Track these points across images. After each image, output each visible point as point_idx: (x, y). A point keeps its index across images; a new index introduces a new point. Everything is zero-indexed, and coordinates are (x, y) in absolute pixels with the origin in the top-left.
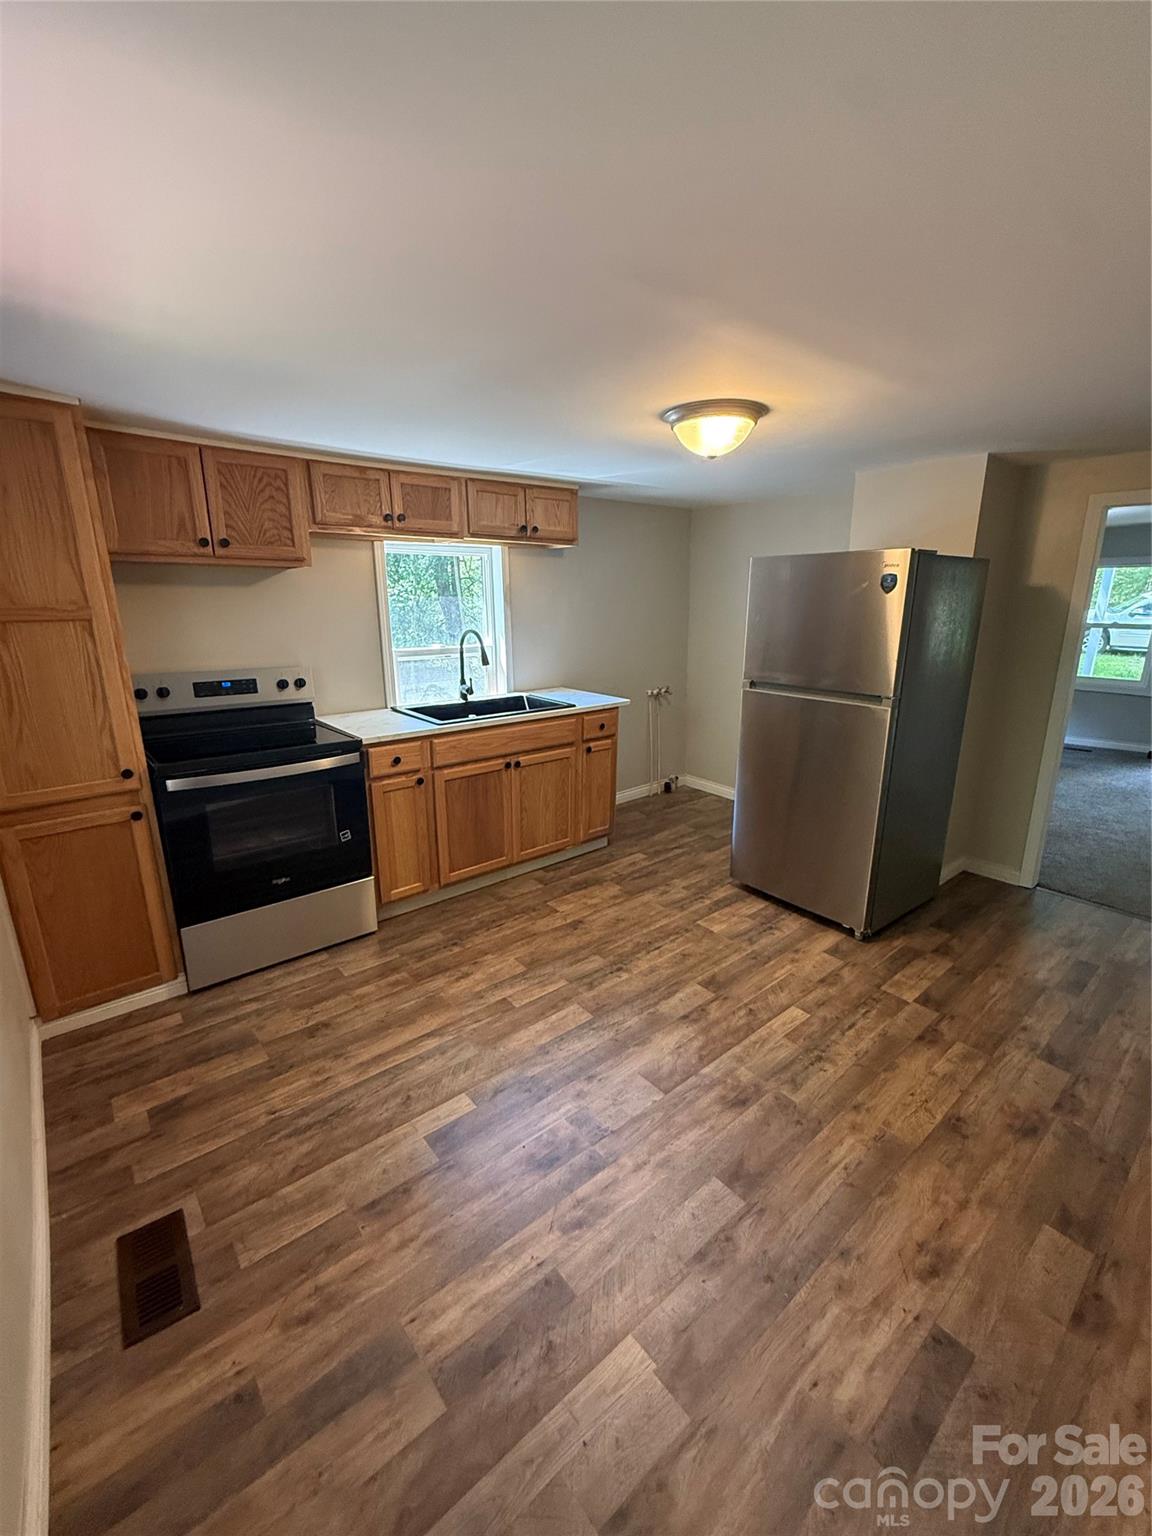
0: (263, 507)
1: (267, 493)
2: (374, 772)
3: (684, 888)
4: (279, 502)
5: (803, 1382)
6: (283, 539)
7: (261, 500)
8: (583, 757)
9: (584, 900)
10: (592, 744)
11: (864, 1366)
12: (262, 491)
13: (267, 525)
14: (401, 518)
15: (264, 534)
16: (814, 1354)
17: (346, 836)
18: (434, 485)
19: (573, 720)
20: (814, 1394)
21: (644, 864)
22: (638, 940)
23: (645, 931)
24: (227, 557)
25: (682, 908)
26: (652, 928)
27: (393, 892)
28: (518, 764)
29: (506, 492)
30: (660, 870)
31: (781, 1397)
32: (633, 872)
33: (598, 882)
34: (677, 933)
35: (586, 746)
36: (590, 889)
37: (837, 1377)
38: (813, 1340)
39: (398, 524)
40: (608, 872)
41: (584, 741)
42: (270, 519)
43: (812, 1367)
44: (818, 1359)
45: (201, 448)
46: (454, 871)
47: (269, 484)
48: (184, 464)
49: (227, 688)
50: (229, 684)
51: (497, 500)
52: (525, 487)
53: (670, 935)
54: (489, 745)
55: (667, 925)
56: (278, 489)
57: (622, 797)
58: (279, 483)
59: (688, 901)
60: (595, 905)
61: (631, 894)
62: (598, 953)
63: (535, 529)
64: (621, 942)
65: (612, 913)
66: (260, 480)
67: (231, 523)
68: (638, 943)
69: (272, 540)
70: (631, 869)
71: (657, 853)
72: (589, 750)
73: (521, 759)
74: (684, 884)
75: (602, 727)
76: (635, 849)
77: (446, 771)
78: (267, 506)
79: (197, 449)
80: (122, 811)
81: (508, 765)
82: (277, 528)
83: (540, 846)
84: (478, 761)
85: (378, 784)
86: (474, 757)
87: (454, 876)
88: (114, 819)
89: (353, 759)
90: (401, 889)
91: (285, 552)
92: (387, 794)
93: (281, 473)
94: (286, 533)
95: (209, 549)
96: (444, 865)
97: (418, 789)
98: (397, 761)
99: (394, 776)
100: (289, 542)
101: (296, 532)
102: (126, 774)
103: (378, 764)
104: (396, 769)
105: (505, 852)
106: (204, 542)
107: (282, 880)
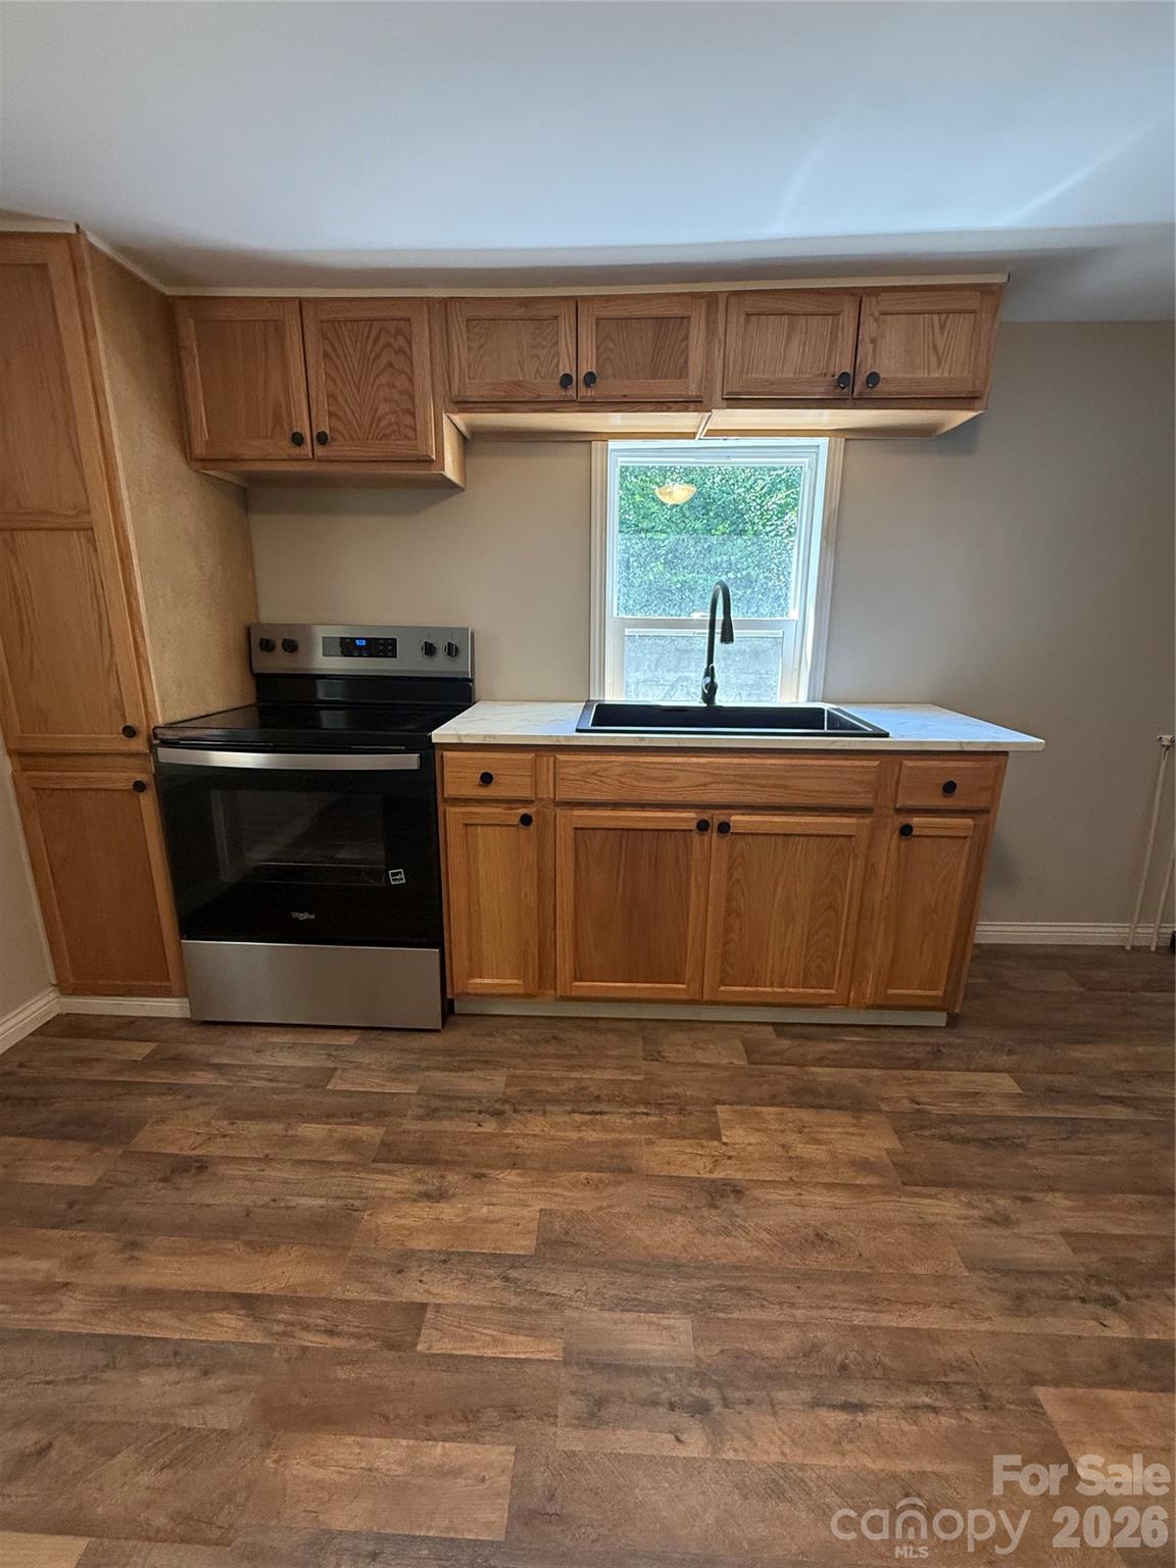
0: (377, 383)
1: (384, 360)
2: (450, 790)
3: (1066, 1234)
4: (400, 372)
6: (402, 429)
7: (373, 374)
8: (889, 840)
9: (792, 1138)
10: (916, 821)
12: (377, 357)
13: (384, 408)
14: (590, 379)
15: (378, 424)
17: (398, 877)
18: (659, 313)
19: (876, 763)
21: (1002, 1108)
22: (821, 1335)
23: (861, 1317)
24: (329, 461)
25: (1019, 1304)
26: (889, 1320)
27: (472, 981)
28: (724, 828)
29: (810, 309)
30: (1034, 1145)
32: (954, 1119)
33: (856, 1105)
34: (946, 1388)
35: (903, 820)
36: (828, 1116)
39: (585, 393)
40: (898, 1090)
41: (898, 811)
42: (386, 400)
45: (301, 302)
46: (581, 980)
47: (388, 345)
48: (279, 328)
49: (361, 647)
50: (364, 643)
51: (791, 330)
52: (859, 295)
53: (921, 1380)
54: (668, 780)
55: (932, 1337)
56: (400, 351)
57: (992, 931)
58: (401, 341)
59: (1050, 1287)
60: (804, 1164)
61: (908, 1176)
62: (702, 1310)
63: (873, 378)
64: (772, 1314)
65: (821, 1206)
66: (375, 342)
67: (335, 409)
68: (816, 1348)
69: (388, 431)
70: (956, 1107)
71: (1052, 1094)
72: (906, 830)
73: (737, 819)
74: (1077, 1222)
75: (949, 788)
76: (1003, 1060)
77: (577, 812)
78: (384, 379)
79: (297, 302)
80: (124, 778)
81: (703, 826)
82: (394, 412)
83: (765, 987)
84: (643, 806)
85: (458, 810)
86: (634, 797)
87: (583, 987)
88: (119, 785)
89: (410, 761)
90: (486, 981)
91: (402, 449)
92: (469, 828)
93: (402, 324)
94: (408, 420)
95: (307, 449)
96: (565, 965)
97: (523, 832)
98: (487, 779)
99: (480, 801)
100: (410, 433)
101: (420, 418)
102: (130, 732)
103: (456, 778)
104: (485, 792)
105: (687, 977)
106: (297, 439)
107: (304, 916)
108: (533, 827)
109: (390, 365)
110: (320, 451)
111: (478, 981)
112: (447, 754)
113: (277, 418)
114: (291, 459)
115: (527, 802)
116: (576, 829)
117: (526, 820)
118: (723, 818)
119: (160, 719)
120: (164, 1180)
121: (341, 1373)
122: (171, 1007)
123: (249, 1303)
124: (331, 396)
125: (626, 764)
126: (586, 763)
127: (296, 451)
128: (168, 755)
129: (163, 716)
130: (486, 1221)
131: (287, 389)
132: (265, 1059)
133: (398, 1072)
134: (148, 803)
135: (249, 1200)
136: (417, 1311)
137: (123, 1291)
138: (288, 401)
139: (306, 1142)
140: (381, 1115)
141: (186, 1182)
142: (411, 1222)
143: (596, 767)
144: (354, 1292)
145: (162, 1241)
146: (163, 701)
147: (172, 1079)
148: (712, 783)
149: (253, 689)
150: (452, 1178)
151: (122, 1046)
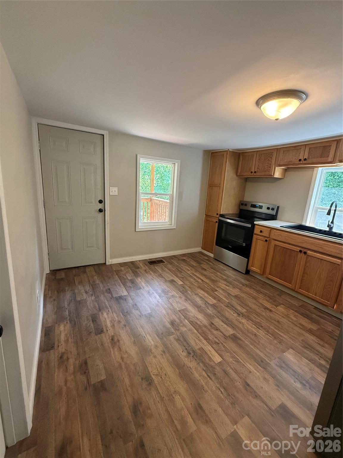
5: (110, 310)
11: (106, 318)
12: (267, 158)
14: (305, 160)
15: (264, 169)
16: (112, 312)
17: (244, 245)
18: (324, 145)
20: (108, 310)
24: (256, 176)
28: (305, 253)
31: (110, 306)
37: (107, 314)
38: (114, 313)
39: (304, 162)
42: (267, 165)
43: (111, 312)
44: (111, 313)
45: (258, 151)
46: (270, 275)
48: (253, 156)
56: (270, 157)
66: (267, 156)
67: (258, 167)
69: (266, 171)
77: (276, 242)
78: (267, 162)
81: (301, 251)
82: (267, 167)
83: (311, 294)
84: (290, 244)
85: (256, 236)
86: (287, 242)
87: (270, 277)
88: (214, 221)
89: (250, 226)
90: (254, 268)
91: (267, 173)
92: (257, 240)
93: (272, 153)
94: (269, 169)
95: (253, 174)
96: (268, 271)
97: (266, 243)
98: (261, 231)
99: (260, 235)
100: (269, 171)
101: (271, 168)
102: (217, 214)
103: (257, 231)
104: (260, 234)
105: (292, 283)
106: (252, 172)
107: (230, 247)
108: (267, 242)
109: (269, 160)
110: (255, 174)
111: (253, 268)
112: (256, 226)
113: (250, 169)
114: (250, 175)
115: (268, 238)
116: (275, 245)
117: (266, 241)
118: (305, 251)
119: (221, 213)
120: (202, 269)
121: (207, 289)
122: (212, 255)
123: (202, 280)
124: (258, 165)
125: (287, 235)
126: (279, 232)
127: (251, 174)
128: (221, 218)
129: (222, 212)
130: (231, 291)
131: (252, 165)
132: (219, 266)
133: (234, 275)
134: (217, 224)
135: (208, 274)
136: (217, 291)
137: (193, 274)
138: (252, 167)
139: (217, 274)
140: (228, 277)
141: (203, 270)
142: (222, 285)
143: (281, 234)
144: (212, 286)
145: (198, 272)
146: (222, 211)
147: (208, 262)
148: (305, 243)
149: (239, 211)
150: (231, 286)
151: (205, 257)
